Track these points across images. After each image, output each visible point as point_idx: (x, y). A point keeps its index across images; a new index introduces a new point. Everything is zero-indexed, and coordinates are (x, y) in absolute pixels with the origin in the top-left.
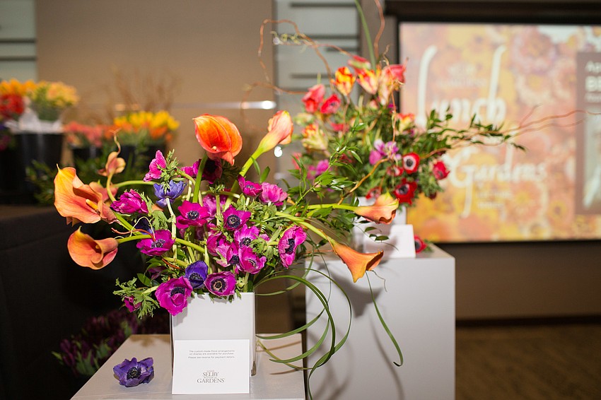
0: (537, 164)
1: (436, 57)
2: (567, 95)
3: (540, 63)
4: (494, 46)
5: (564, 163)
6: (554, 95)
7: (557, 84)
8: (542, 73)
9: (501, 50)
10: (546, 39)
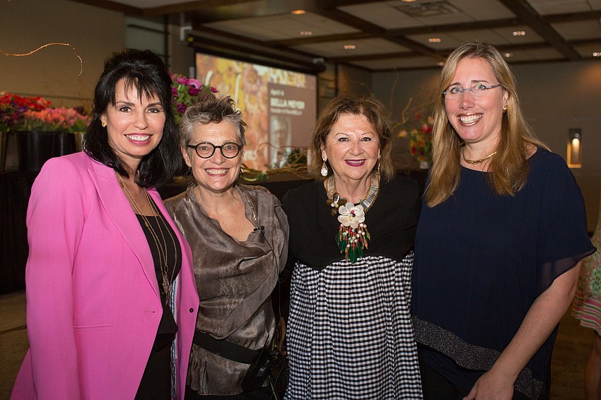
0: (253, 150)
1: (213, 76)
2: (264, 107)
3: (254, 87)
4: (237, 74)
5: (263, 149)
6: (259, 108)
7: (261, 101)
8: (254, 93)
9: (239, 77)
10: (256, 72)
